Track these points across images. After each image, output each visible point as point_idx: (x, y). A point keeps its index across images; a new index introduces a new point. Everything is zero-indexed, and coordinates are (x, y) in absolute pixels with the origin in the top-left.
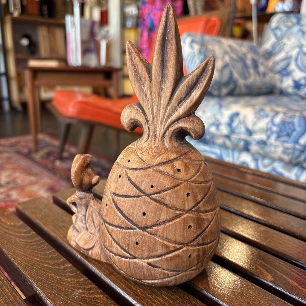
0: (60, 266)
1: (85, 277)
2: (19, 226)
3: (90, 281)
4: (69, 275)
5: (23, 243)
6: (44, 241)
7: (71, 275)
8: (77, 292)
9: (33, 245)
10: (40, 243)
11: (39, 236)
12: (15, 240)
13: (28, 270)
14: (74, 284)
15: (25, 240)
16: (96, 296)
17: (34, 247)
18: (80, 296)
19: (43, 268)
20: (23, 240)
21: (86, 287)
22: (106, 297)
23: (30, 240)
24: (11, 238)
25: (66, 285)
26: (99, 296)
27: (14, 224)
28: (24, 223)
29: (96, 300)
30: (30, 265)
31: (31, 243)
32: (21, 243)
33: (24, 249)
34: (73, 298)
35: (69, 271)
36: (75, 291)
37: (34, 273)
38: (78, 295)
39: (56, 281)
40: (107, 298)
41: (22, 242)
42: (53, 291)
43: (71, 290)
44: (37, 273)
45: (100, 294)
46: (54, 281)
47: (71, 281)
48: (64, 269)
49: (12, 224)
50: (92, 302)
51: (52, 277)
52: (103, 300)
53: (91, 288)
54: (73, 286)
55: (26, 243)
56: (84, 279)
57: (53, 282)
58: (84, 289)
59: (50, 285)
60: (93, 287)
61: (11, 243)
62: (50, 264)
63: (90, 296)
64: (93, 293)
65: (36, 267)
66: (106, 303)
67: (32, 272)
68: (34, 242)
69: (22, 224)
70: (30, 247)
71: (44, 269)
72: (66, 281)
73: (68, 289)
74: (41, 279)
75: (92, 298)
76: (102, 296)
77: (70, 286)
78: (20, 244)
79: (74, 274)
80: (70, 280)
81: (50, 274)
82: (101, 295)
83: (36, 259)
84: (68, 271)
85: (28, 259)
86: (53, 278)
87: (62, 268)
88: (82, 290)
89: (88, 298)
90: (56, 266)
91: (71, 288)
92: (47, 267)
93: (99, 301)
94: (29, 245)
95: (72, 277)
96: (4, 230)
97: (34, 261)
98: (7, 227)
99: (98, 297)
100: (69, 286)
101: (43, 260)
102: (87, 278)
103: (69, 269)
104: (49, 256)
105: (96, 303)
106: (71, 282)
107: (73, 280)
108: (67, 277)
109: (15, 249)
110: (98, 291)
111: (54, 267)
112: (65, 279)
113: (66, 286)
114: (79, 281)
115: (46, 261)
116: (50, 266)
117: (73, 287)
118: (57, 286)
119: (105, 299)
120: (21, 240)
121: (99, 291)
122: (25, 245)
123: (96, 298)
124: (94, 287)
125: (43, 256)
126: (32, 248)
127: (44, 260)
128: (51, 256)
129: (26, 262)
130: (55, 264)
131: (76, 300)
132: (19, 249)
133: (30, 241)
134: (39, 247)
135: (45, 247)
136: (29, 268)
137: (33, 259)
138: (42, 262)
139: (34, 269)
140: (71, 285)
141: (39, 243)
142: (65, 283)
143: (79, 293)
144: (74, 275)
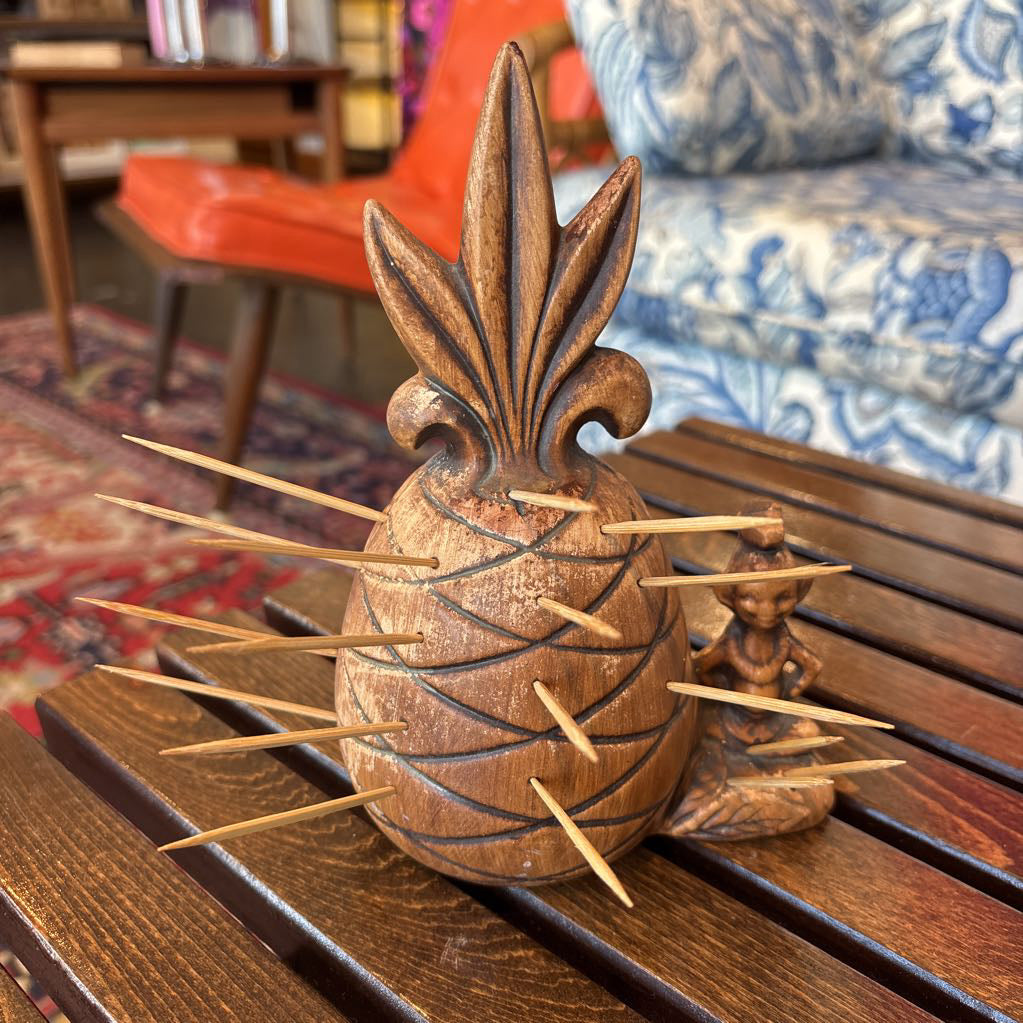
0: (375, 862)
1: (460, 893)
2: (196, 725)
3: (481, 907)
4: (409, 890)
5: (232, 787)
6: (294, 774)
7: (417, 888)
8: (455, 946)
9: (266, 793)
10: (286, 783)
11: (274, 759)
12: (204, 778)
13: (281, 879)
14: (435, 919)
15: (234, 777)
16: (515, 954)
17: (272, 800)
18: (465, 957)
19: (323, 872)
20: (227, 777)
21: (473, 925)
22: (545, 955)
23: (250, 773)
24: (189, 772)
25: (415, 925)
26: (521, 953)
27: (179, 718)
28: (208, 715)
29: (517, 967)
30: (280, 864)
31: (256, 783)
32: (225, 786)
33: (245, 809)
34: (449, 966)
35: (406, 874)
36: (445, 942)
37: (302, 888)
38: (460, 955)
39: (379, 911)
40: (548, 959)
41: (227, 782)
42: (381, 946)
43: (434, 940)
44: (314, 889)
45: (524, 945)
46: (372, 912)
47: (424, 909)
48: (388, 870)
49: (173, 719)
50: (508, 974)
51: (361, 899)
52: (537, 966)
53: (491, 930)
54: (435, 924)
55: (240, 788)
56: (461, 899)
57: (372, 918)
58: (470, 934)
59: (366, 926)
60: (494, 924)
61: (193, 787)
62: (340, 857)
63: (498, 957)
64: (503, 946)
65: (303, 869)
66: (551, 974)
67: (295, 885)
68: (265, 780)
69: (203, 718)
70: (256, 800)
71: (330, 875)
72: (409, 909)
73: (424, 936)
74: (329, 908)
75: (502, 963)
76: (531, 953)
77: (426, 925)
78: (219, 789)
79: (426, 884)
80: (419, 907)
81: (352, 891)
82: (529, 949)
83: (292, 840)
84: (403, 877)
85: (266, 843)
86: (367, 903)
87: (381, 867)
88: (468, 938)
89: (494, 962)
90: (362, 861)
91: (431, 933)
92: (336, 867)
93: (527, 970)
94: (254, 793)
95: (421, 896)
96: (152, 739)
97: (287, 847)
98: (158, 730)
99: (520, 957)
100: (422, 927)
101: (315, 844)
102: (469, 898)
103: (404, 868)
104: (329, 828)
105: (521, 977)
106: (426, 914)
107: (428, 905)
108: (408, 896)
109: (215, 808)
110: (515, 938)
111: (357, 867)
112: (404, 904)
113: (413, 928)
114: (447, 910)
115: (326, 848)
116: (345, 864)
117: (434, 930)
118: (389, 928)
119: (543, 963)
120: (222, 775)
121: (518, 937)
122: (241, 792)
123: (517, 962)
124: (498, 925)
125: (309, 830)
126: (264, 803)
127: (319, 844)
128: (333, 827)
129: (263, 852)
130: (358, 856)
131: (458, 972)
132: (228, 810)
133: (251, 778)
134: (289, 799)
135: (306, 796)
136: (282, 873)
137: (283, 843)
138: (313, 851)
139: (297, 874)
140: (429, 923)
141: (281, 783)
142: (406, 919)
143: (460, 948)
144: (426, 888)
